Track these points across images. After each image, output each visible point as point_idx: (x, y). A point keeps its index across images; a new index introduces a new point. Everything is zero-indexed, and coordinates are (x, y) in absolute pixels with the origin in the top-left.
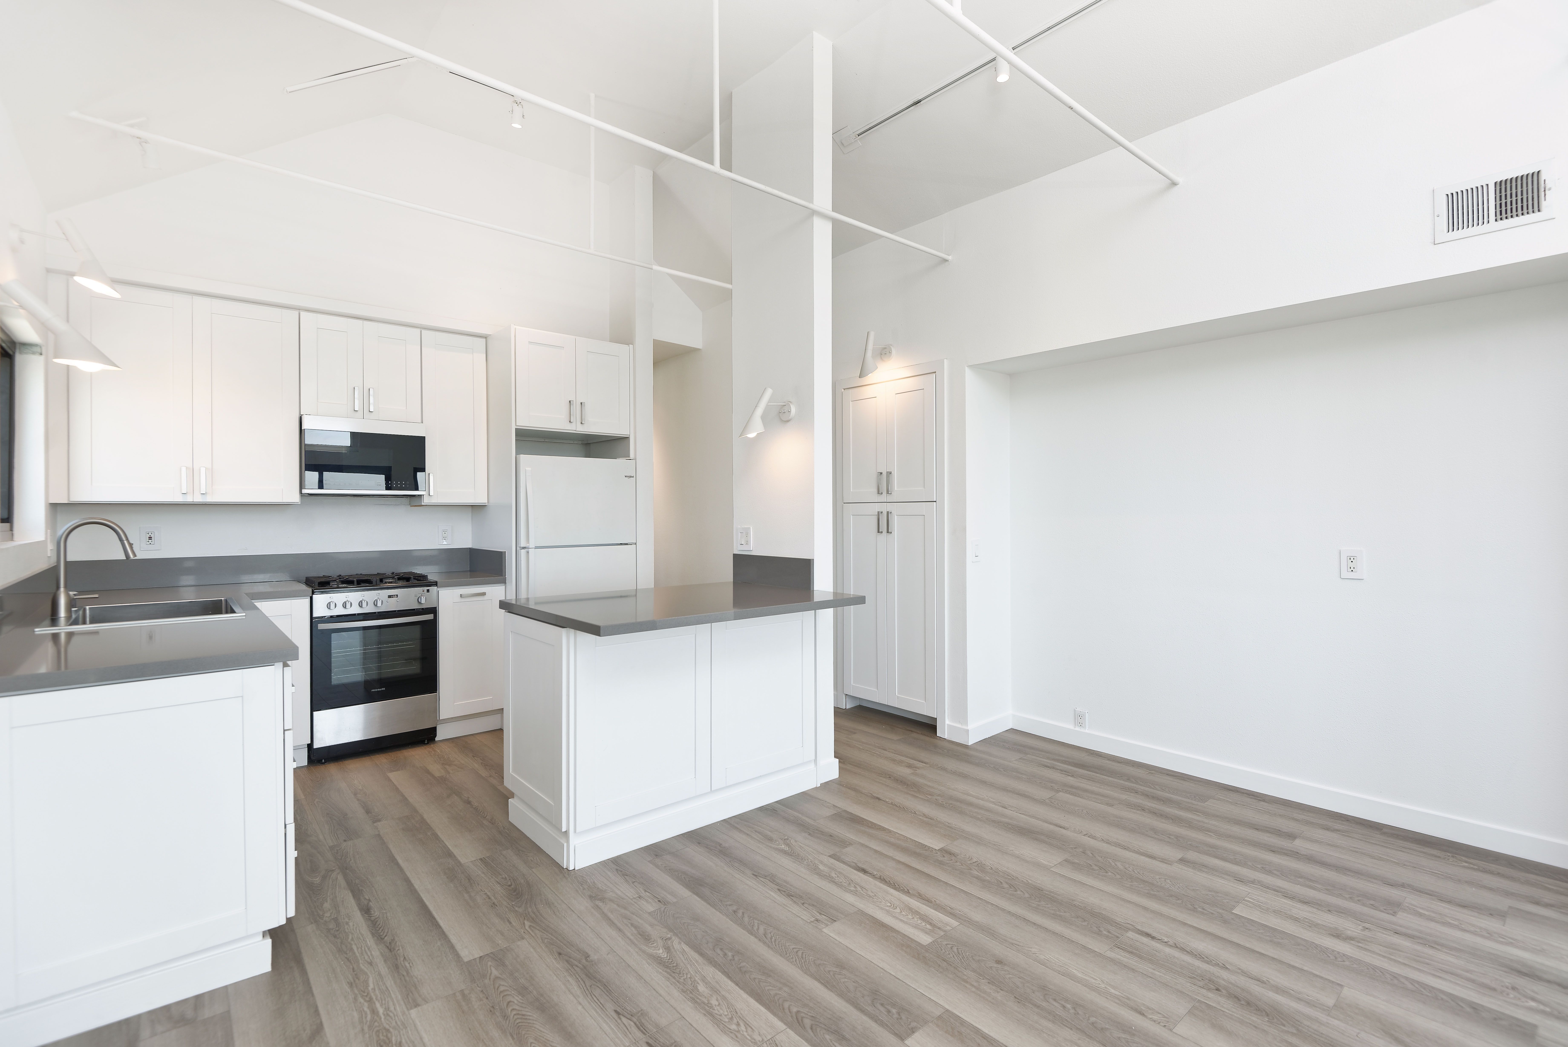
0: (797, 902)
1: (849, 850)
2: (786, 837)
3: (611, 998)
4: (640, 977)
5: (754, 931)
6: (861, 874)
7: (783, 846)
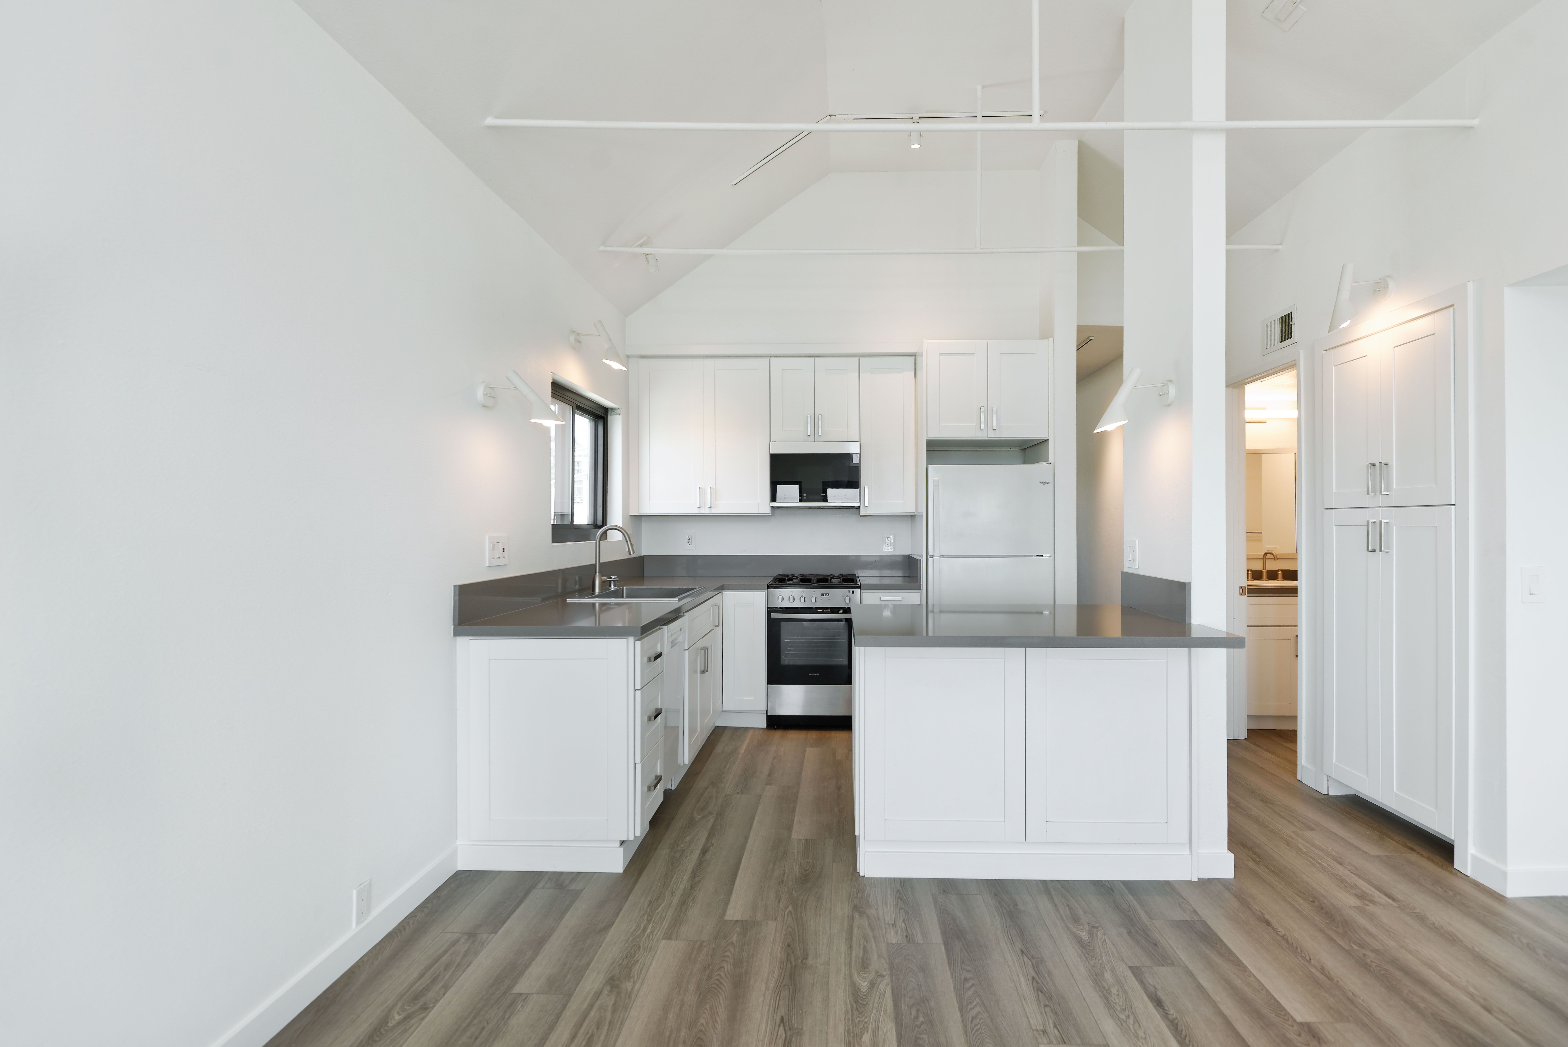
0: (1041, 1000)
1: (1164, 970)
2: (1097, 925)
3: (790, 1005)
4: (826, 999)
5: (967, 1009)
6: (1150, 1006)
7: (1084, 934)
